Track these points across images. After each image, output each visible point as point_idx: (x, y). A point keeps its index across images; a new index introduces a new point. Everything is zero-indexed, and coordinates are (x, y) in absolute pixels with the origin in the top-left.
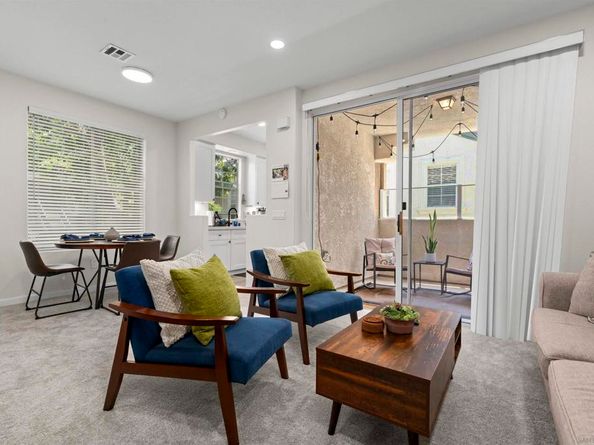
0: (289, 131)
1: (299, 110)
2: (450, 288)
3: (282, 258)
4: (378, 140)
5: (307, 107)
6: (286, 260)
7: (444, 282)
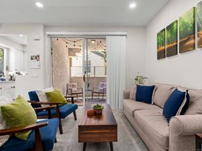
0: (40, 41)
1: (44, 34)
2: (94, 97)
3: (46, 94)
4: (70, 50)
5: (48, 33)
6: (48, 95)
7: (92, 96)
